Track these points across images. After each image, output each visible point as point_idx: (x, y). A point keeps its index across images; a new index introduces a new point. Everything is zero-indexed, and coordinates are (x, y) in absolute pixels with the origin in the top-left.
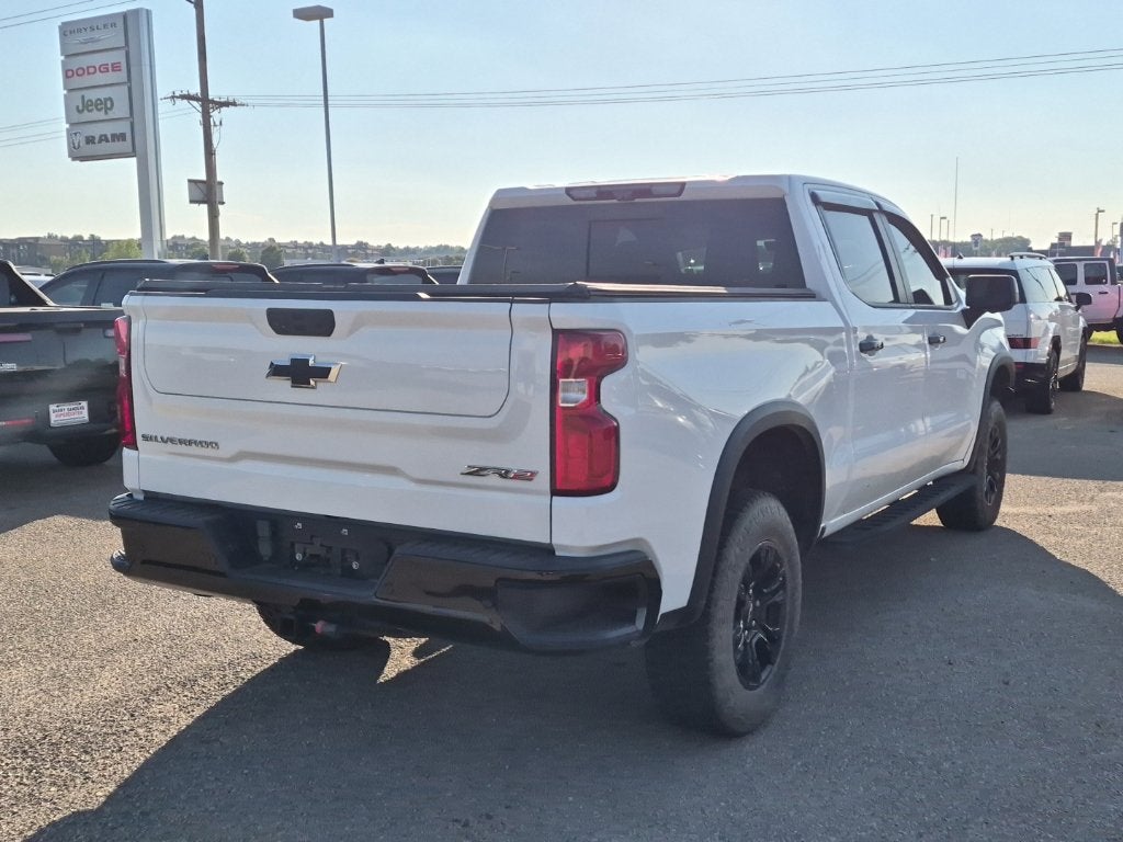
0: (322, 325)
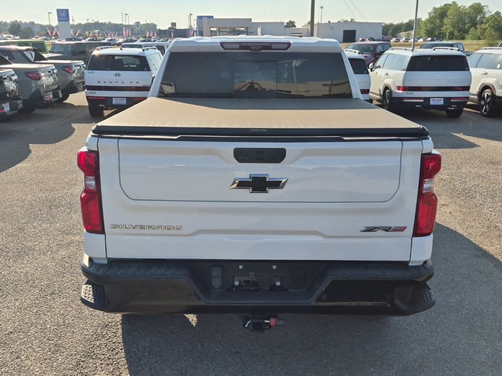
0: (278, 156)
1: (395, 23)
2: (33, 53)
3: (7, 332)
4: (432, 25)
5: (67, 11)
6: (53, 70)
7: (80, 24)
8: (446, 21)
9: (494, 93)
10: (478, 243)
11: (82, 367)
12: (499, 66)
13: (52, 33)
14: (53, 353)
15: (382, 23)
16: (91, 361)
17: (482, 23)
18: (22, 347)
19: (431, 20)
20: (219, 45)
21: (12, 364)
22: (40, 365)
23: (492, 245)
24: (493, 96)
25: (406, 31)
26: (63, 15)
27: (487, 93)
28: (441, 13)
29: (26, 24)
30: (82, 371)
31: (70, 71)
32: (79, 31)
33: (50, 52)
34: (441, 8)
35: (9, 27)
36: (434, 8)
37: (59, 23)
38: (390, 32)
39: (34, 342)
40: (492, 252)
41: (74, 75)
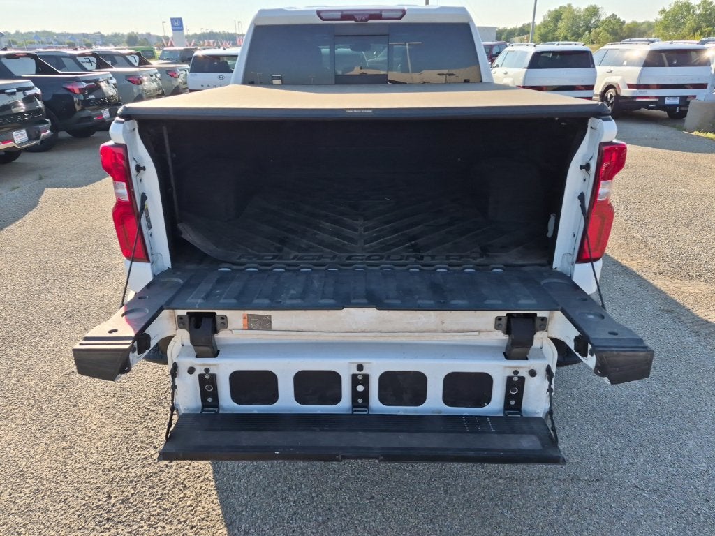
1: (509, 28)
2: (137, 58)
3: (68, 372)
4: (546, 29)
5: (180, 20)
6: (155, 74)
7: (196, 34)
8: (560, 24)
9: (618, 93)
10: (616, 258)
11: (150, 419)
12: (625, 63)
13: (167, 44)
14: (118, 400)
15: (496, 28)
16: (162, 410)
17: (597, 26)
18: (83, 392)
19: (545, 24)
20: (316, 14)
21: (67, 414)
22: (100, 415)
23: (633, 260)
24: (617, 96)
25: (519, 35)
26: (177, 24)
27: (611, 92)
28: (557, 16)
29: (142, 35)
30: (149, 424)
31: (175, 76)
32: (193, 41)
33: (160, 59)
34: (556, 11)
35: (126, 38)
36: (549, 11)
37: (173, 33)
38: (503, 37)
39: (98, 384)
40: (634, 269)
41: (180, 80)
